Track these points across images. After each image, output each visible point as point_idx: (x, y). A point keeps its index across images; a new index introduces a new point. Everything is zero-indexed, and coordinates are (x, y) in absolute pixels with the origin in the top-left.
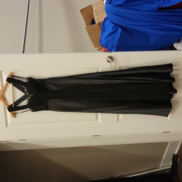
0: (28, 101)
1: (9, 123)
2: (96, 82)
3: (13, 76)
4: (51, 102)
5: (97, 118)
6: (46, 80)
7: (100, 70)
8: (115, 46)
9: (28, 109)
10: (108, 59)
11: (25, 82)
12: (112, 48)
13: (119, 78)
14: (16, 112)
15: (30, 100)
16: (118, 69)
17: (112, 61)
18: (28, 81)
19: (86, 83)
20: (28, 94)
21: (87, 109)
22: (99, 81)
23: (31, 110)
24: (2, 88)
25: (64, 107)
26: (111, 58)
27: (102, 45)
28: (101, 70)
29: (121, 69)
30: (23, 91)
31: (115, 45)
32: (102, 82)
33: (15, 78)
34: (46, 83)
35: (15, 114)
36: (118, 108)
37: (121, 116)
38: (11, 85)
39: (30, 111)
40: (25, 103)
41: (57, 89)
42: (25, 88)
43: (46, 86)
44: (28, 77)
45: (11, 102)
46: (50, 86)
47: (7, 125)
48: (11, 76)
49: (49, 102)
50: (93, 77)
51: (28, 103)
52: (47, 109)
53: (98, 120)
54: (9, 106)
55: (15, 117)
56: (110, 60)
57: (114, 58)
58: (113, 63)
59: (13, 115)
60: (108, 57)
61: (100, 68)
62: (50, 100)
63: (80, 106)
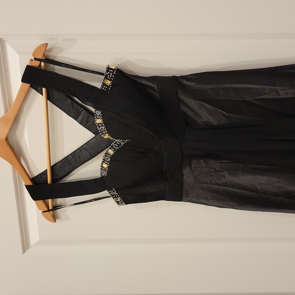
0: (105, 166)
1: (34, 236)
3: (48, 61)
6: (184, 82)
9: (105, 193)
11: (99, 85)
14: (60, 201)
15: (113, 161)
18: (108, 83)
20: (107, 136)
23: (114, 197)
24: (6, 111)
25: (246, 193)
30: (87, 123)
33: (59, 70)
35: (56, 208)
38: (39, 100)
39: (111, 201)
40: (93, 169)
41: (224, 121)
42: (99, 113)
43: (183, 107)
44: (108, 68)
45: (39, 164)
47: (25, 245)
48: (40, 60)
49: (186, 172)
51: (105, 173)
54: (33, 180)
55: (55, 218)
59: (49, 210)
62: (194, 162)
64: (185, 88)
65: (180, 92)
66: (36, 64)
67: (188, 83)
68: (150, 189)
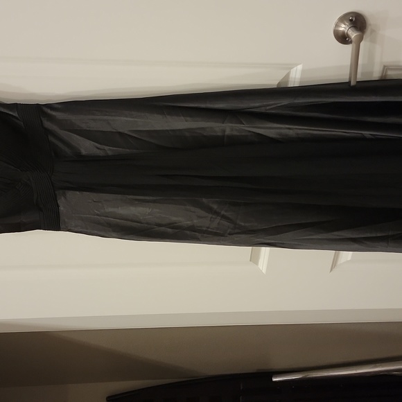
7: (297, 77)
10: (343, 28)
16: (376, 75)
19: (228, 132)
22: (289, 129)
26: (358, 22)
50: (263, 110)
53: (257, 263)
57: (371, 21)
60: (343, 19)
61: (300, 67)
62: (69, 193)
63: (196, 222)
68: (24, 219)
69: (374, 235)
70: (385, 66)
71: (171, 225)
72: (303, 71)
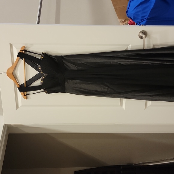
0: (42, 81)
1: (20, 104)
2: (123, 62)
3: (25, 51)
4: (69, 84)
5: (121, 104)
8: (145, 19)
9: (42, 90)
10: (141, 34)
11: (39, 58)
12: (142, 20)
13: (153, 59)
14: (28, 92)
16: (151, 47)
17: (146, 37)
18: (43, 57)
19: (111, 63)
20: (42, 73)
21: (111, 94)
22: (128, 61)
23: (45, 91)
24: (12, 65)
26: (145, 33)
27: (129, 17)
28: (130, 48)
29: (156, 47)
30: (36, 69)
31: (146, 17)
32: (131, 63)
33: (28, 53)
34: (64, 61)
35: (27, 95)
36: (148, 94)
37: (150, 103)
38: (22, 62)
39: (44, 93)
40: (38, 83)
41: (76, 69)
42: (39, 66)
43: (64, 65)
44: (42, 53)
45: (22, 81)
46: (69, 64)
47: (17, 107)
49: (66, 83)
50: (121, 56)
51: (42, 84)
52: (64, 91)
53: (122, 106)
54: (20, 86)
55: (27, 98)
56: (144, 36)
57: (148, 33)
58: (146, 39)
59: (25, 95)
60: (140, 32)
61: (130, 45)
62: (68, 81)
63: (103, 90)
64: (65, 59)
65: (63, 60)
66: (22, 51)
67: (65, 58)
68: (56, 89)
69: (155, 94)
70: (153, 45)
71: (97, 91)
72: (131, 46)
